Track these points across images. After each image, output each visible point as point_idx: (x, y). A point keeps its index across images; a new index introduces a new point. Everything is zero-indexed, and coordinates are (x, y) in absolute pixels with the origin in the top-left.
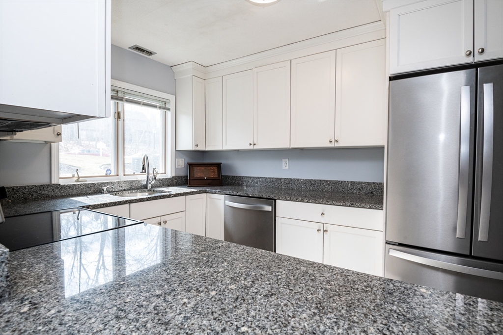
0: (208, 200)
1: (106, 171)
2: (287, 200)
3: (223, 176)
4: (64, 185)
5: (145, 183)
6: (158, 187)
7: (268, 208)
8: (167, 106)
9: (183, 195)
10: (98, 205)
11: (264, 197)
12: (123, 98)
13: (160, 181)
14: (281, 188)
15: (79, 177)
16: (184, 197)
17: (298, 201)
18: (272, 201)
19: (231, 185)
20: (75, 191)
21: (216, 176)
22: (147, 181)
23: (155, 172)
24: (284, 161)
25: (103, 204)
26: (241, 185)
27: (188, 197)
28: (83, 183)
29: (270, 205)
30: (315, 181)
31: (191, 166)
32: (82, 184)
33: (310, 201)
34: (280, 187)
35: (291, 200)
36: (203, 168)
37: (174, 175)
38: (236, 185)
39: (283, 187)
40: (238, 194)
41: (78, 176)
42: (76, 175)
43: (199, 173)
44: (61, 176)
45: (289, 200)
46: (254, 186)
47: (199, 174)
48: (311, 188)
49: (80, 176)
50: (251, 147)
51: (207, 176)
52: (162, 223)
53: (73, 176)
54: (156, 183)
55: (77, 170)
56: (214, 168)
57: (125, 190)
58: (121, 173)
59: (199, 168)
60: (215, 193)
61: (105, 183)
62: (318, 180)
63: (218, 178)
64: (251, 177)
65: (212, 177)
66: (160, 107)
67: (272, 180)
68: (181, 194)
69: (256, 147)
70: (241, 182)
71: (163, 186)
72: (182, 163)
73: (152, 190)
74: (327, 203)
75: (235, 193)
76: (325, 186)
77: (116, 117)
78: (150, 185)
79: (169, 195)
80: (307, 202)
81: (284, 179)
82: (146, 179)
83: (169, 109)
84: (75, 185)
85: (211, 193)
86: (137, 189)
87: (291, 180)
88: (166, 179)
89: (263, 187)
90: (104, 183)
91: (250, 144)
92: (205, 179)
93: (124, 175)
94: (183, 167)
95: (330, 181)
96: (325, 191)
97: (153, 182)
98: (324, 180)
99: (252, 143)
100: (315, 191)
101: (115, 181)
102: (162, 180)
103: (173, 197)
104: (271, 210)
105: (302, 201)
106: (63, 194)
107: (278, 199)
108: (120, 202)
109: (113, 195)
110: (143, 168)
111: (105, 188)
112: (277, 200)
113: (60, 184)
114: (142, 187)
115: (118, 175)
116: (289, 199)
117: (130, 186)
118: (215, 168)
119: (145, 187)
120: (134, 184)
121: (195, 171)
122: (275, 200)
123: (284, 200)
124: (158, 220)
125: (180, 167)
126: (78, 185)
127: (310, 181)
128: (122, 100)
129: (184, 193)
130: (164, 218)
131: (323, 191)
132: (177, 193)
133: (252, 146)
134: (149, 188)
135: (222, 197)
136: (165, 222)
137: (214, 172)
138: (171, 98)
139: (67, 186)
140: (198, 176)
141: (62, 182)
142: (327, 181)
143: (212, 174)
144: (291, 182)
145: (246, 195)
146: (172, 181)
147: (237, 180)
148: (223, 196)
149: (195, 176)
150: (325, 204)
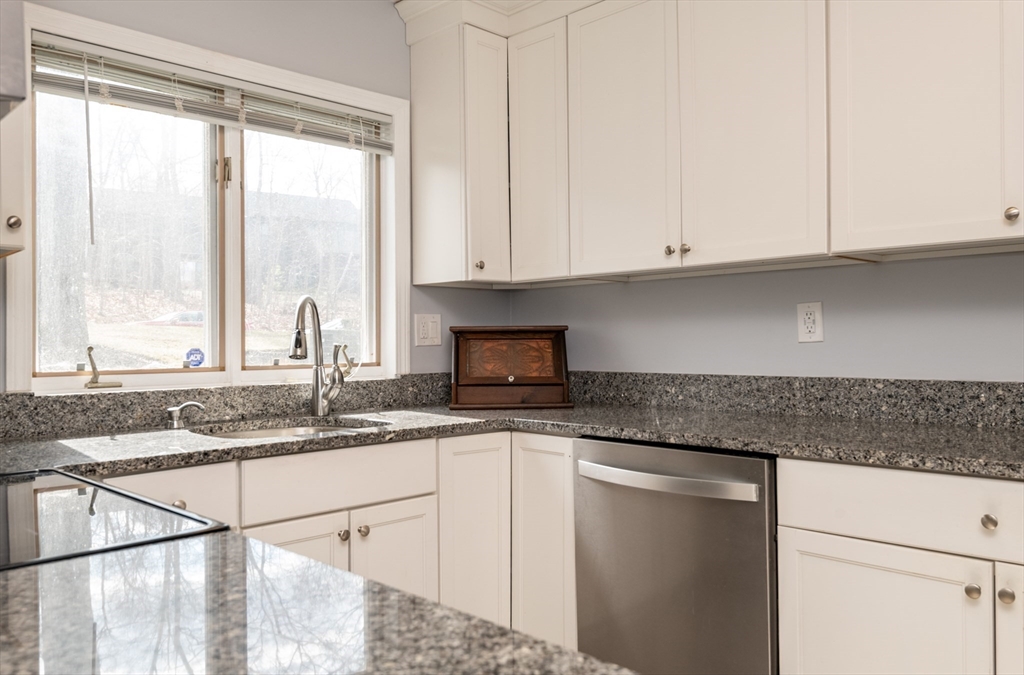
0: (519, 454)
1: (188, 356)
2: (821, 460)
3: (575, 374)
4: (47, 398)
5: (310, 397)
6: (353, 410)
7: (747, 492)
8: (383, 138)
9: (428, 437)
10: (128, 462)
11: (725, 445)
12: (238, 111)
13: (361, 391)
14: (795, 416)
15: (96, 374)
16: (432, 442)
17: (873, 465)
18: (760, 463)
19: (602, 404)
20: (81, 418)
21: (549, 372)
22: (316, 390)
23: (341, 360)
24: (802, 309)
25: (147, 461)
26: (639, 406)
27: (447, 443)
28: (106, 391)
29: (750, 479)
30: (938, 386)
31: (461, 338)
32: (104, 396)
33: (929, 465)
34: (789, 412)
35: (840, 461)
36: (502, 345)
37: (406, 370)
38: (621, 405)
39: (802, 412)
40: (625, 434)
41: (94, 368)
42: (88, 368)
43: (486, 362)
44: (41, 368)
45: (831, 461)
46: (687, 408)
47: (489, 367)
48: (921, 414)
49: (99, 368)
50: (675, 262)
51: (519, 372)
52: (355, 536)
53: (81, 368)
54: (347, 397)
55: (90, 349)
56: (542, 343)
57: (243, 418)
58: (233, 360)
59: (489, 345)
60: (541, 431)
61: (179, 393)
62: (950, 384)
63: (556, 381)
64: (674, 378)
65: (535, 374)
66: (358, 142)
67: (754, 386)
68: (419, 431)
69: (690, 261)
70: (637, 396)
71: (371, 406)
72: (436, 328)
73: (331, 418)
74: (1008, 472)
75: (612, 431)
76: (982, 406)
77: (218, 177)
78: (326, 402)
79: (378, 435)
80: (915, 468)
81: (805, 380)
82: (311, 381)
83: (389, 148)
84: (80, 397)
85: (527, 430)
86: (284, 415)
87: (833, 383)
88: (381, 382)
89: (721, 411)
90: (175, 394)
91: (669, 251)
92: (511, 385)
93: (244, 368)
94: (438, 341)
95: (1008, 387)
96: (986, 428)
97: (334, 394)
98: (979, 384)
99: (676, 247)
100: (941, 425)
101: (212, 388)
102: (366, 385)
103: (391, 440)
104: (754, 498)
105: (892, 464)
106: (43, 427)
107: (785, 456)
108: (206, 454)
109: (201, 432)
110: (299, 343)
111: (175, 410)
112: (778, 460)
113: (32, 395)
114: (298, 408)
115: (223, 369)
116: (829, 453)
117: (260, 406)
118: (546, 345)
119: (311, 407)
120: (273, 400)
121: (475, 356)
122: (773, 458)
123: (808, 459)
124: (340, 522)
125: (427, 342)
126: (92, 396)
127: (917, 386)
128: (236, 119)
129: (431, 428)
130: (359, 518)
131: (974, 426)
132: (408, 427)
133: (676, 256)
134: (320, 413)
135: (566, 445)
136: (365, 532)
137: (541, 358)
138: (396, 109)
139: (57, 400)
140: (488, 374)
141: (41, 389)
142: (992, 387)
143: (535, 366)
144: (833, 394)
145: (654, 438)
146: (401, 389)
147: (623, 387)
148: (570, 441)
149: (476, 375)
150: (1002, 477)
